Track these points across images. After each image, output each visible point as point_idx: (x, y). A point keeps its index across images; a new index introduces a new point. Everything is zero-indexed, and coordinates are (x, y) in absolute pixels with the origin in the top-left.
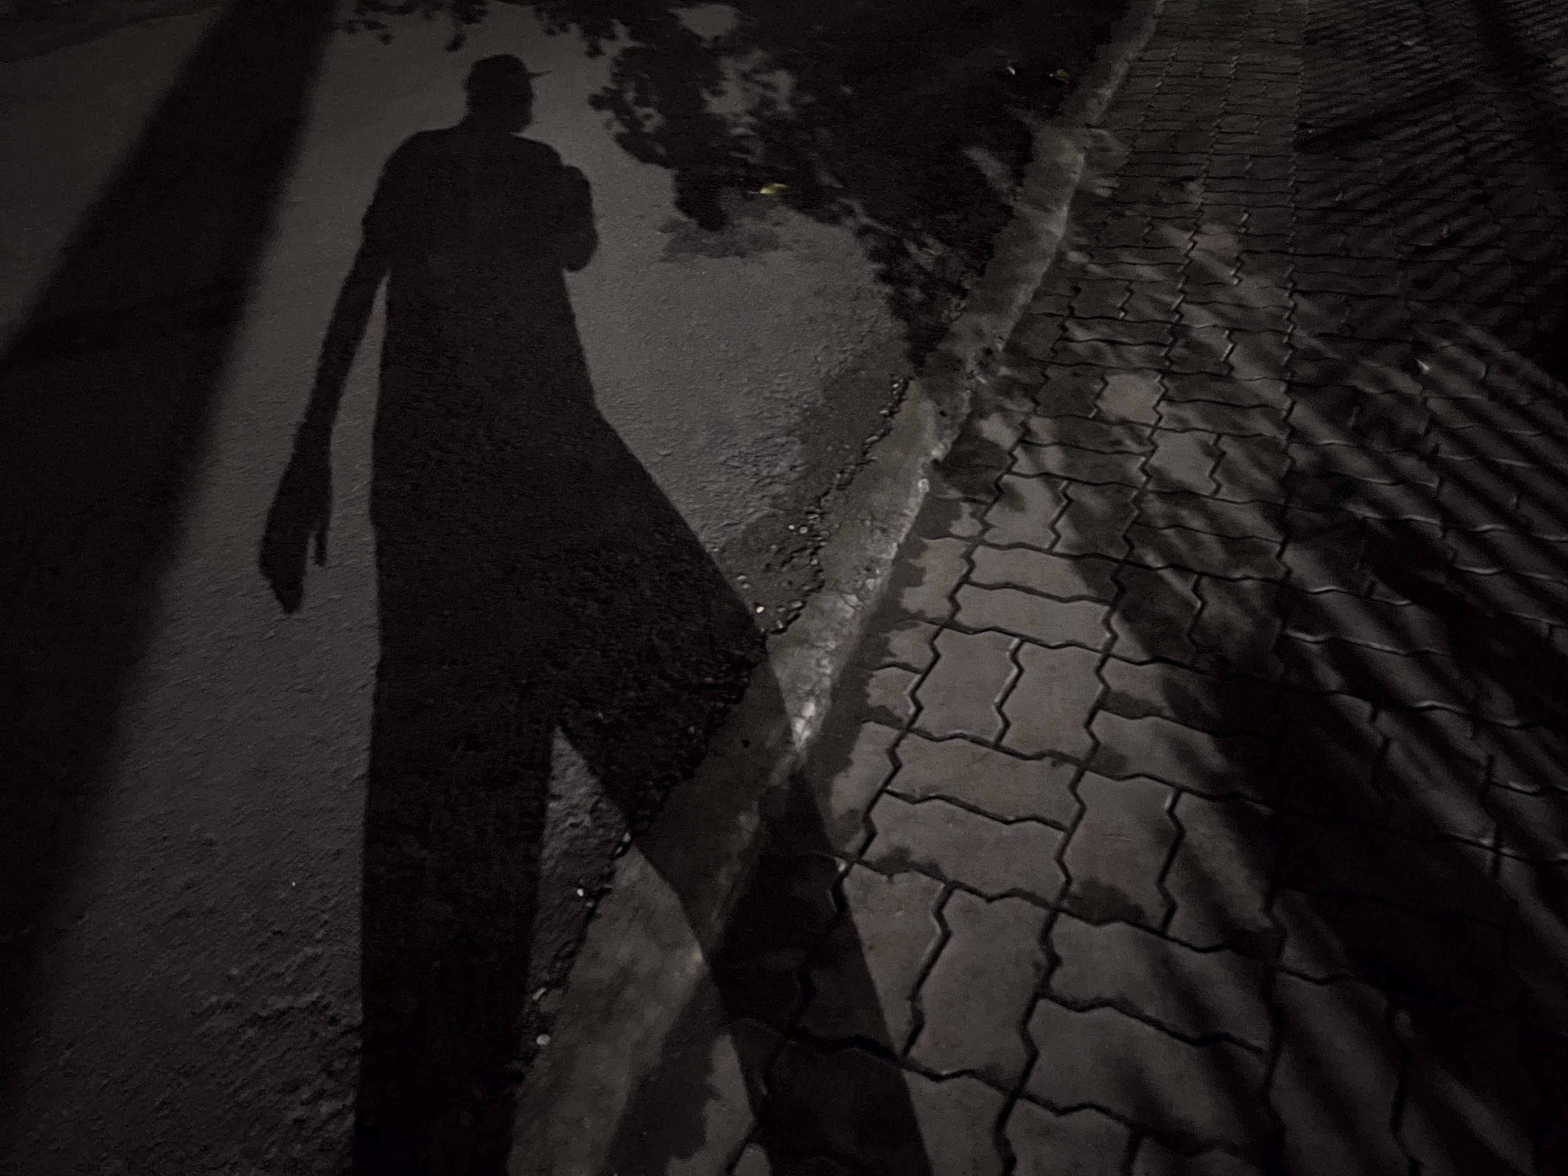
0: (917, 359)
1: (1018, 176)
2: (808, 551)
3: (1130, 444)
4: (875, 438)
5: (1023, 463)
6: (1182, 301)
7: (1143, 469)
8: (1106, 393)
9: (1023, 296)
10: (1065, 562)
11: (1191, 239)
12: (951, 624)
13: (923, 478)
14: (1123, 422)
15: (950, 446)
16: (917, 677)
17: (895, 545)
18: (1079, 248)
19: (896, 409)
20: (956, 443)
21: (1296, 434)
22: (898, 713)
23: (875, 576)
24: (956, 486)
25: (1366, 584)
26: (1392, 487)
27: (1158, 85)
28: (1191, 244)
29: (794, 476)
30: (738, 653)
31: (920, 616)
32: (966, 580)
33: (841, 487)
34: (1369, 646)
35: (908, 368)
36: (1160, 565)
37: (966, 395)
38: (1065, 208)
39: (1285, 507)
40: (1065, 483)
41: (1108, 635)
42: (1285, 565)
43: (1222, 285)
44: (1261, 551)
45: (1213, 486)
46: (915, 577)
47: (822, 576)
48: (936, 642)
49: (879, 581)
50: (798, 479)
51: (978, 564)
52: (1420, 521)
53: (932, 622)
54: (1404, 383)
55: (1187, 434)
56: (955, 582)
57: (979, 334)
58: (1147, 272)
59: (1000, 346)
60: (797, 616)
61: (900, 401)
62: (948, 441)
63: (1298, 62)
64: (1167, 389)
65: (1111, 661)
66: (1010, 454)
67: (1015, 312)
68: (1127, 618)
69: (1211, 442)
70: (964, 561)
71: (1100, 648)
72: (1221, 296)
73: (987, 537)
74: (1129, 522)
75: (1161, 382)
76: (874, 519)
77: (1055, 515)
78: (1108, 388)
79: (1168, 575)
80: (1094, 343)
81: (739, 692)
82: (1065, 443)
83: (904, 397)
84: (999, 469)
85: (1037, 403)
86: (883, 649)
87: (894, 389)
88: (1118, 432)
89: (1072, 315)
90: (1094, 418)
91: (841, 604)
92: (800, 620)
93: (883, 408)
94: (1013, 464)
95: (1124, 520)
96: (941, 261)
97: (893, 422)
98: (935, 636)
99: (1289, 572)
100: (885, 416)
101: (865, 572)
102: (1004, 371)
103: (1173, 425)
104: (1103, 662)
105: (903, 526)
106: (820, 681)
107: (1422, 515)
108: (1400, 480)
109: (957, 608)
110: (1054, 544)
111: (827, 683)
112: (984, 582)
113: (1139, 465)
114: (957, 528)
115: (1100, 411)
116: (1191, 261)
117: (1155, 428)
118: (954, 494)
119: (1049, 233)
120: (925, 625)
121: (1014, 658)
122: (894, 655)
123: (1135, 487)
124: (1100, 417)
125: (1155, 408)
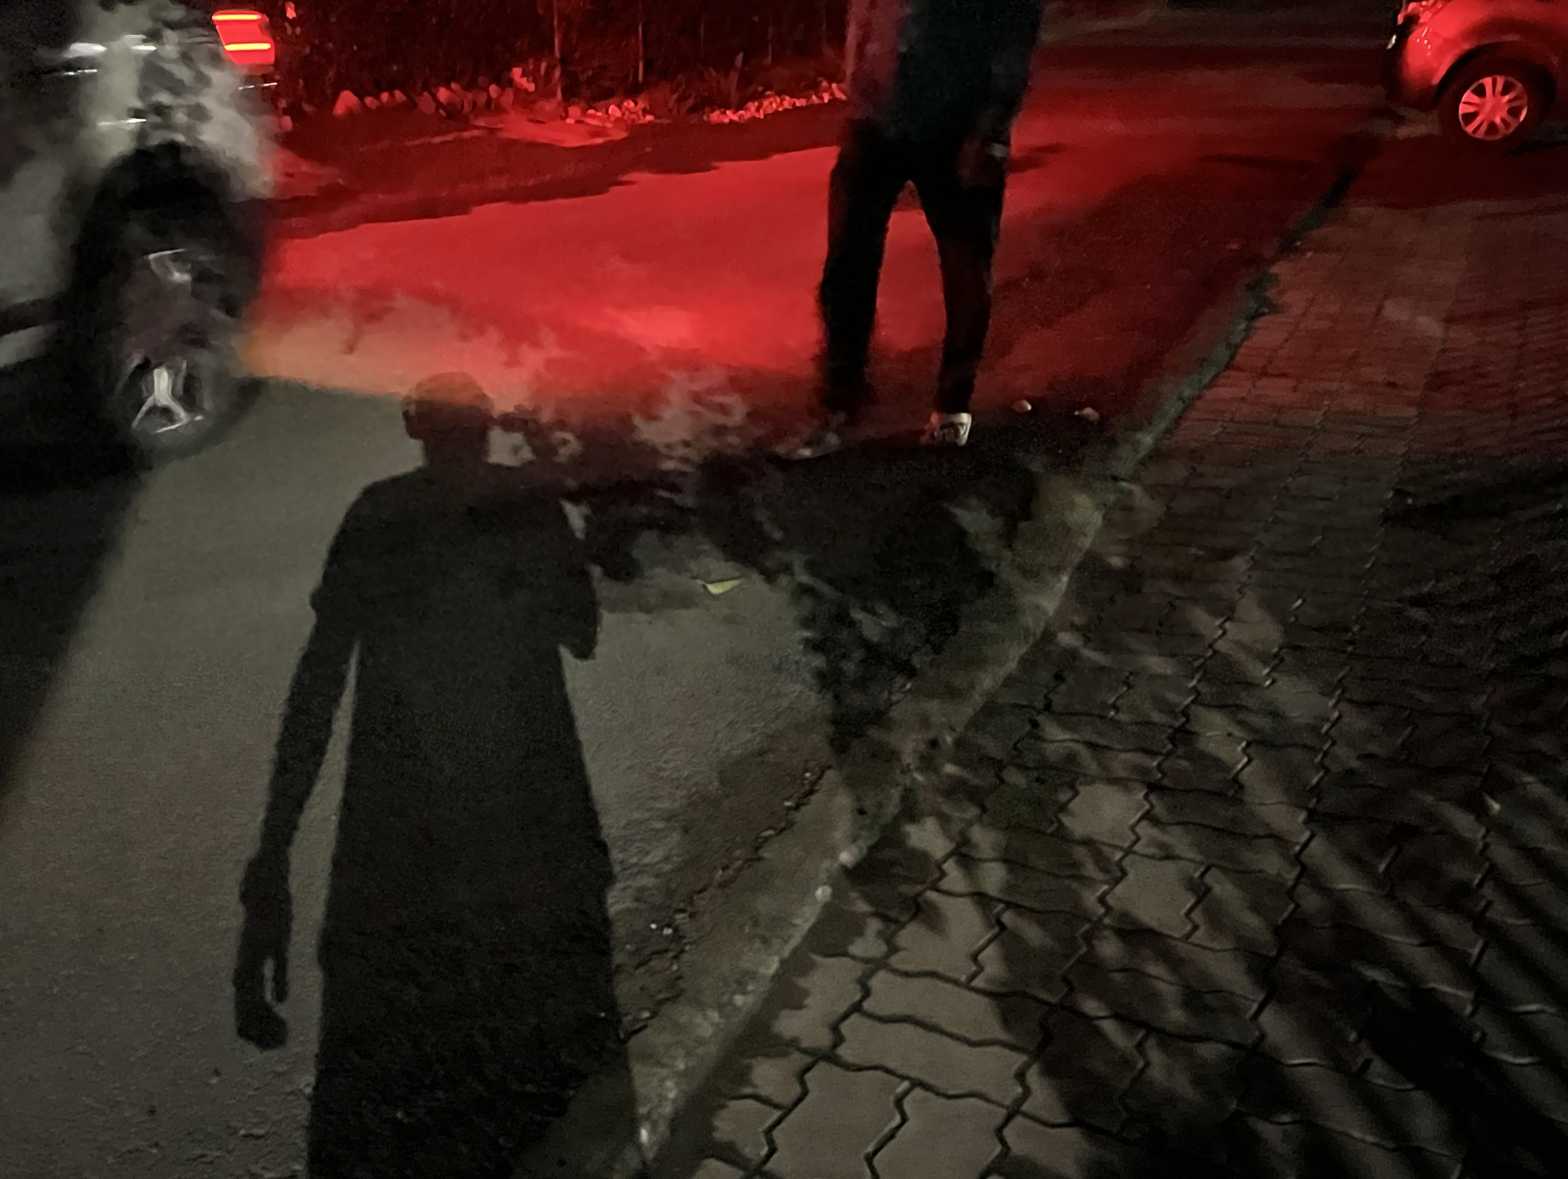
0: (840, 745)
1: (1009, 537)
2: (671, 954)
3: (1090, 870)
4: (770, 832)
5: (954, 877)
6: (1193, 702)
7: (1102, 900)
8: (1072, 806)
9: (987, 681)
10: (985, 1001)
11: (1221, 626)
12: (830, 1057)
13: (825, 884)
14: (1087, 842)
15: (865, 851)
16: (777, 1114)
17: (776, 958)
18: (1073, 627)
19: (805, 800)
20: (872, 849)
21: (1306, 872)
22: (748, 1151)
23: (744, 993)
24: (868, 898)
25: (1360, 1061)
26: (1421, 949)
27: (1215, 432)
28: (1220, 632)
29: (668, 867)
30: (569, 1061)
31: (793, 1044)
32: (857, 1008)
33: (723, 885)
34: (1349, 1135)
35: (826, 754)
36: (1102, 1014)
37: (896, 793)
38: (1065, 579)
39: (1275, 961)
40: (1001, 906)
41: (1020, 1090)
42: (1260, 1029)
43: (1249, 685)
44: (1234, 1010)
45: (1189, 927)
46: (795, 1000)
47: (682, 984)
48: (808, 1076)
49: (750, 999)
50: (672, 871)
51: (873, 991)
52: (1446, 993)
53: (805, 1052)
54: (1463, 822)
55: (1166, 863)
56: (842, 1008)
57: (925, 722)
58: (1157, 663)
59: (949, 739)
60: (645, 1027)
61: (811, 792)
62: (864, 844)
63: (1412, 412)
64: (1152, 807)
65: (1019, 1120)
66: (939, 866)
67: (978, 700)
68: (1050, 1071)
69: (1197, 875)
70: (858, 987)
71: (1008, 1102)
72: (1246, 699)
73: (894, 961)
74: (1073, 960)
75: (1146, 797)
76: (756, 924)
77: (981, 943)
78: (1077, 800)
79: (1109, 1027)
80: (1072, 744)
81: (561, 1107)
82: (1008, 860)
83: (817, 788)
84: (923, 882)
85: (984, 809)
86: (743, 1077)
87: (806, 779)
88: (1080, 853)
89: (1048, 707)
90: (1053, 835)
91: (698, 1019)
92: (647, 1031)
93: (787, 799)
94: (940, 879)
95: (1067, 957)
96: (894, 633)
97: (798, 816)
98: (808, 1069)
99: (1263, 1037)
100: (789, 808)
101: (734, 986)
102: (950, 769)
103: (1152, 850)
104: (1008, 1119)
105: (790, 937)
106: (660, 1104)
107: (1450, 984)
108: (1430, 939)
109: (839, 1039)
110: (974, 976)
111: (668, 1109)
112: (879, 1012)
113: (1099, 893)
114: (858, 948)
115: (1061, 824)
116: (1216, 652)
117: (1128, 851)
118: (862, 907)
119: (1037, 607)
120: (796, 1055)
121: (899, 1103)
122: (755, 1086)
123: (1089, 920)
124: (1062, 833)
125: (1132, 828)
